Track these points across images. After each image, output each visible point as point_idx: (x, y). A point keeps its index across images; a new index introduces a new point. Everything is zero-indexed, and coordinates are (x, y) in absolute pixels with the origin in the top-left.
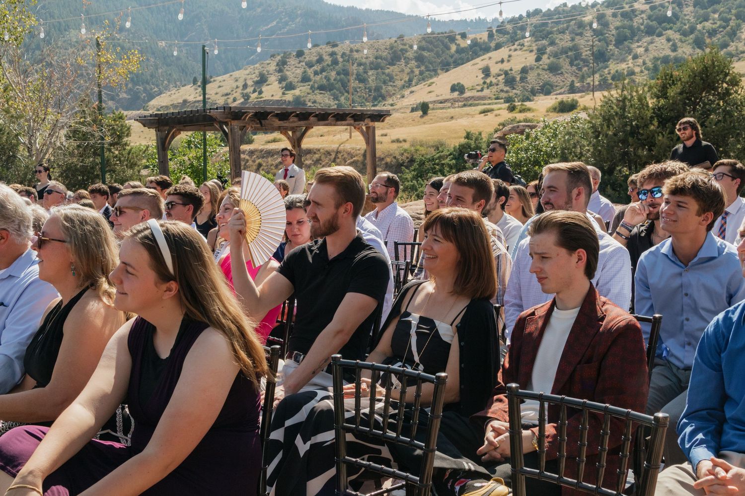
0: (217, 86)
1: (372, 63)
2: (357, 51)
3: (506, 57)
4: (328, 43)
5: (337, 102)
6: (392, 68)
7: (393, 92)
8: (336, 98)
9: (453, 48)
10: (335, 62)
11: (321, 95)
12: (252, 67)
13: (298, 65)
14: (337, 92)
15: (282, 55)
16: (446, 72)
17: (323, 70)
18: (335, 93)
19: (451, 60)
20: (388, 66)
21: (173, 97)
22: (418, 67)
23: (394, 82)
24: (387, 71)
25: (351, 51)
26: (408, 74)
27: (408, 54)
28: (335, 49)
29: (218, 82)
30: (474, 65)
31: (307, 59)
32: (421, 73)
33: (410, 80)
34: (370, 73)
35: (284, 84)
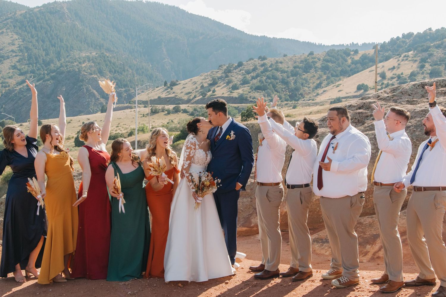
0: (182, 87)
1: (292, 71)
2: (281, 63)
3: (396, 65)
4: (260, 58)
5: (270, 98)
6: (306, 75)
7: (309, 91)
8: (269, 95)
9: (350, 61)
10: (266, 70)
11: (259, 93)
12: (206, 74)
13: (239, 73)
14: (270, 91)
15: (227, 65)
16: (349, 77)
17: (257, 76)
18: (268, 91)
19: (349, 69)
20: (304, 73)
21: (150, 95)
22: (325, 74)
23: (309, 85)
24: (304, 77)
25: (277, 62)
26: (318, 78)
27: (317, 65)
28: (265, 61)
29: (182, 84)
30: (370, 71)
31: (246, 68)
32: (328, 78)
33: (320, 83)
34: (292, 78)
35: (231, 85)
